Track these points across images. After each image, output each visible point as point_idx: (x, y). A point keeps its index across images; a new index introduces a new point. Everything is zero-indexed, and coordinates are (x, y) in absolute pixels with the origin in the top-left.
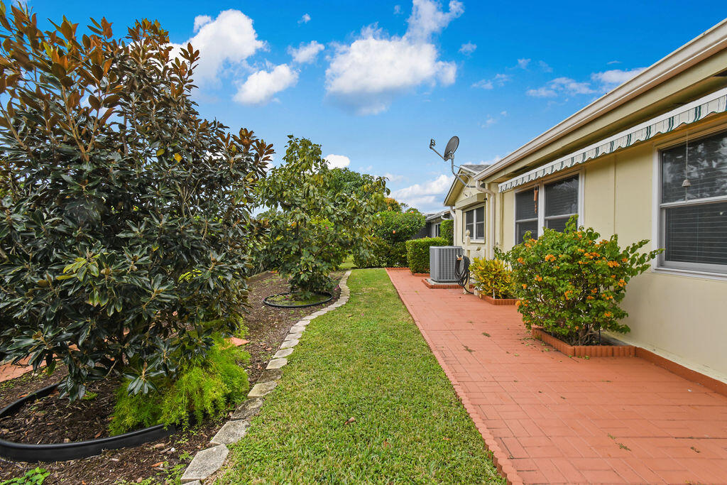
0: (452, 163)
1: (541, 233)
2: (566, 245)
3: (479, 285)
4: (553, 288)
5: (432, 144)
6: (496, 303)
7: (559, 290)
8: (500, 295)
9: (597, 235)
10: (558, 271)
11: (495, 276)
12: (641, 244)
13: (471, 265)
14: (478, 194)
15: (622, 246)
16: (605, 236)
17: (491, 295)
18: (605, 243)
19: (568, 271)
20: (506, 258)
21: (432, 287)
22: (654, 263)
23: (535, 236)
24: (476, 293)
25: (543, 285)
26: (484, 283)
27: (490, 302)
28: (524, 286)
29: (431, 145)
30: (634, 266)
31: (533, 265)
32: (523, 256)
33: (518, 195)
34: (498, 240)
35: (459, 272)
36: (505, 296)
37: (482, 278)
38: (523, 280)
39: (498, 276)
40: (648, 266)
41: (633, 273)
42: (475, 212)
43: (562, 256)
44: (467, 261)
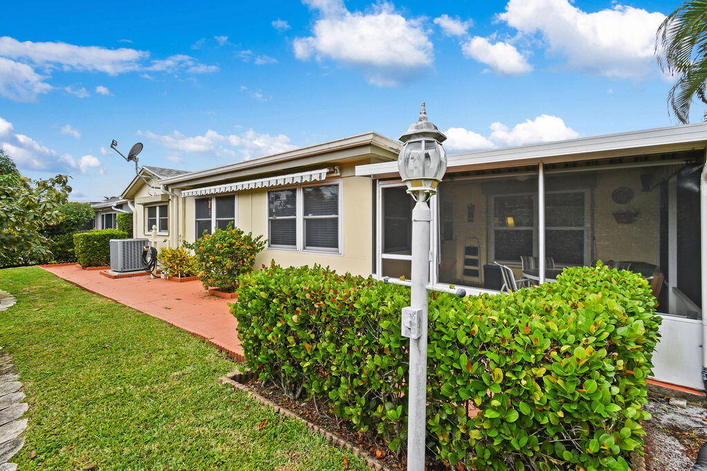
0: (137, 166)
1: (213, 231)
2: (227, 238)
3: (166, 269)
4: (220, 262)
5: (114, 144)
6: (181, 281)
7: (224, 263)
8: (184, 275)
9: (243, 232)
10: (223, 252)
11: (180, 261)
12: (260, 237)
13: (158, 254)
14: (162, 195)
15: (254, 237)
16: (246, 233)
17: (177, 275)
18: (245, 236)
19: (228, 253)
20: (191, 247)
21: (116, 277)
22: (266, 245)
23: (210, 232)
24: (162, 276)
25: (215, 262)
26: (171, 267)
27: (176, 281)
28: (204, 263)
29: (112, 144)
30: (258, 248)
31: (210, 251)
32: (203, 246)
33: (196, 200)
34: (181, 233)
35: (146, 261)
36: (188, 275)
37: (169, 263)
38: (203, 260)
39: (183, 260)
40: (263, 248)
41: (258, 251)
42: (158, 209)
43: (225, 245)
44: (154, 251)
